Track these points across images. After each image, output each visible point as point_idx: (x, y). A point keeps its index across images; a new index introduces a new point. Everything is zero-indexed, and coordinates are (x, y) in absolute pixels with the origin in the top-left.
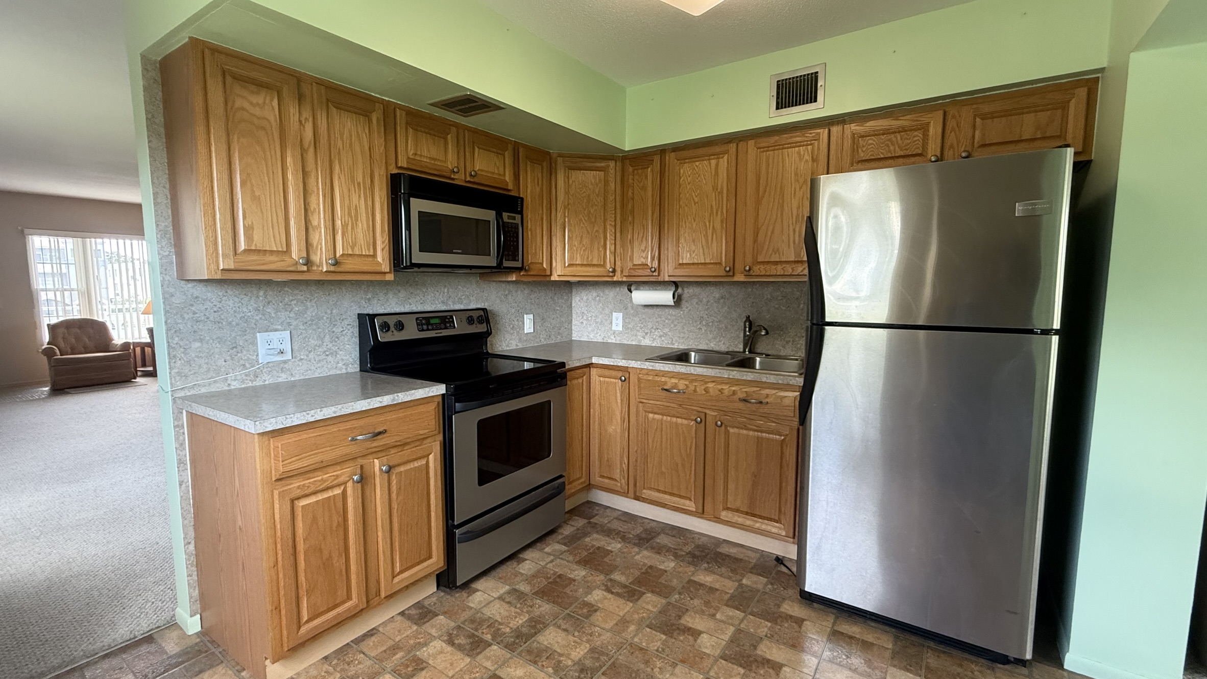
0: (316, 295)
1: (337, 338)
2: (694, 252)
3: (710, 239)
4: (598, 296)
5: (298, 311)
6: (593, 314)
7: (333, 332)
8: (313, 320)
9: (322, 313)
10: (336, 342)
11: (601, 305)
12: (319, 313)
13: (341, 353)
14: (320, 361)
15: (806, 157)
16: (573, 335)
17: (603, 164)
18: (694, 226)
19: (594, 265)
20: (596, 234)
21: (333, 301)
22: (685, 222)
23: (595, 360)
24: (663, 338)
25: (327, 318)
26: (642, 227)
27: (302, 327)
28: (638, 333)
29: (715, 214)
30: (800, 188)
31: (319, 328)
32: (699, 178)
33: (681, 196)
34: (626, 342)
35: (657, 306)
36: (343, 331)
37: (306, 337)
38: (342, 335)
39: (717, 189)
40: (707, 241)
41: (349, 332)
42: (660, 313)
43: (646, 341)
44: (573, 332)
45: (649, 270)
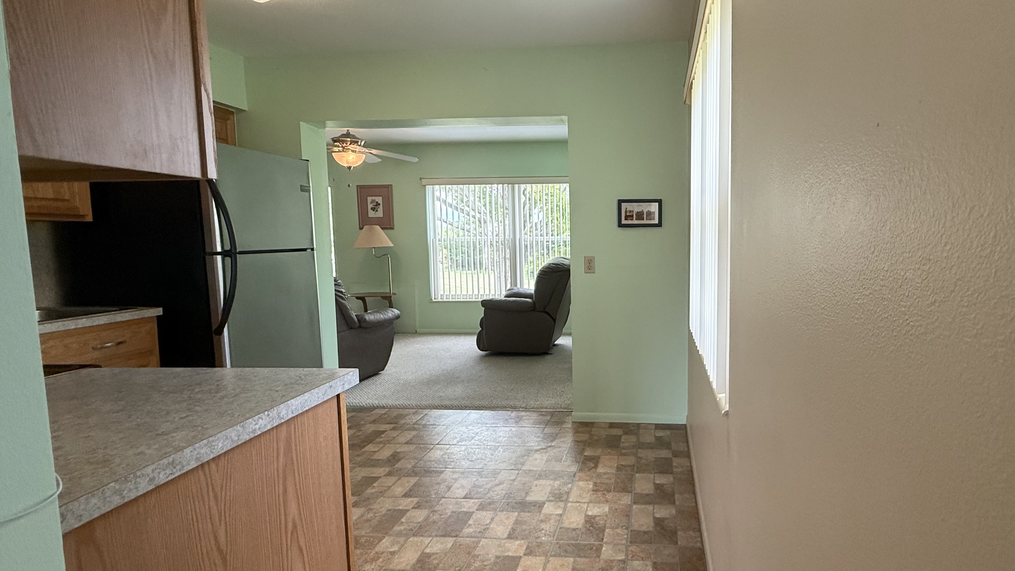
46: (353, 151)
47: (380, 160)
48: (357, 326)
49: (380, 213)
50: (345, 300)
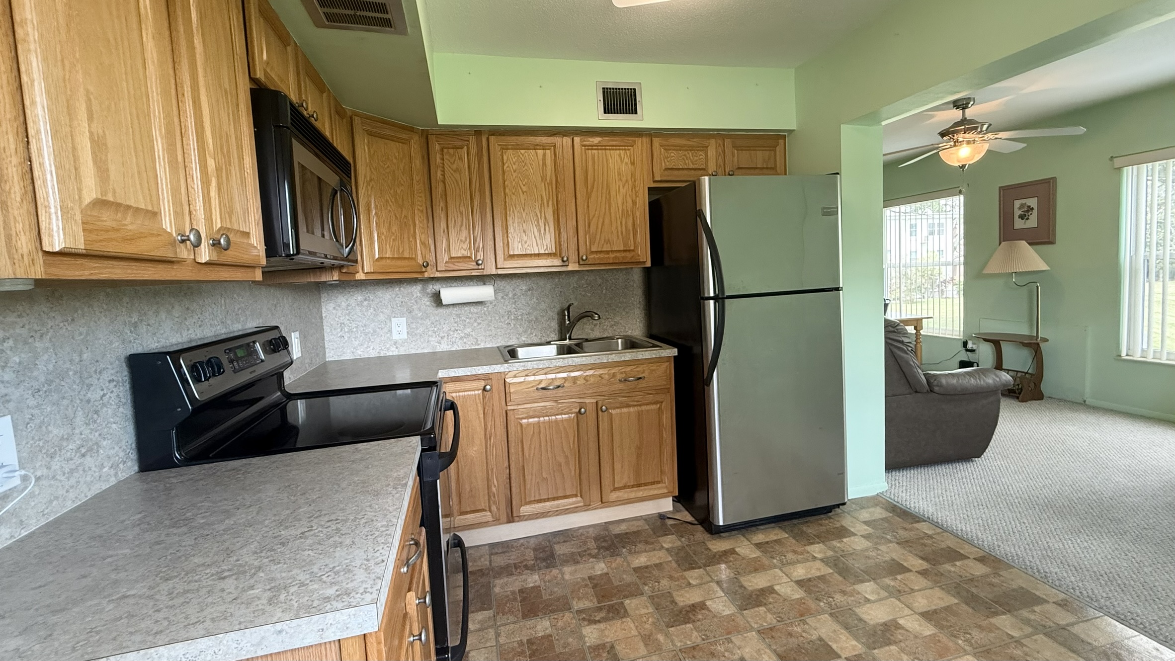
0: (51, 323)
1: (96, 412)
2: (526, 243)
3: (543, 231)
4: (365, 300)
5: (20, 363)
6: (360, 324)
7: (89, 401)
8: (52, 381)
9: (65, 363)
10: (95, 422)
11: (372, 310)
12: (60, 363)
13: (105, 443)
14: (72, 471)
15: (626, 160)
16: (327, 355)
17: (404, 136)
18: (524, 215)
19: (405, 258)
20: (405, 220)
21: (81, 334)
22: (513, 212)
23: (442, 374)
24: (465, 340)
25: (75, 373)
26: (459, 215)
27: (32, 402)
28: (431, 339)
29: (546, 204)
30: (623, 187)
31: (63, 398)
32: (526, 167)
33: (506, 183)
34: (413, 352)
35: (464, 304)
36: (104, 395)
37: (43, 422)
38: (104, 405)
39: (546, 180)
40: (539, 231)
41: (113, 395)
42: (459, 312)
43: (442, 346)
44: (327, 351)
45: (475, 263)
46: (968, 142)
47: (1025, 145)
48: (925, 391)
49: (1032, 222)
50: (907, 354)
